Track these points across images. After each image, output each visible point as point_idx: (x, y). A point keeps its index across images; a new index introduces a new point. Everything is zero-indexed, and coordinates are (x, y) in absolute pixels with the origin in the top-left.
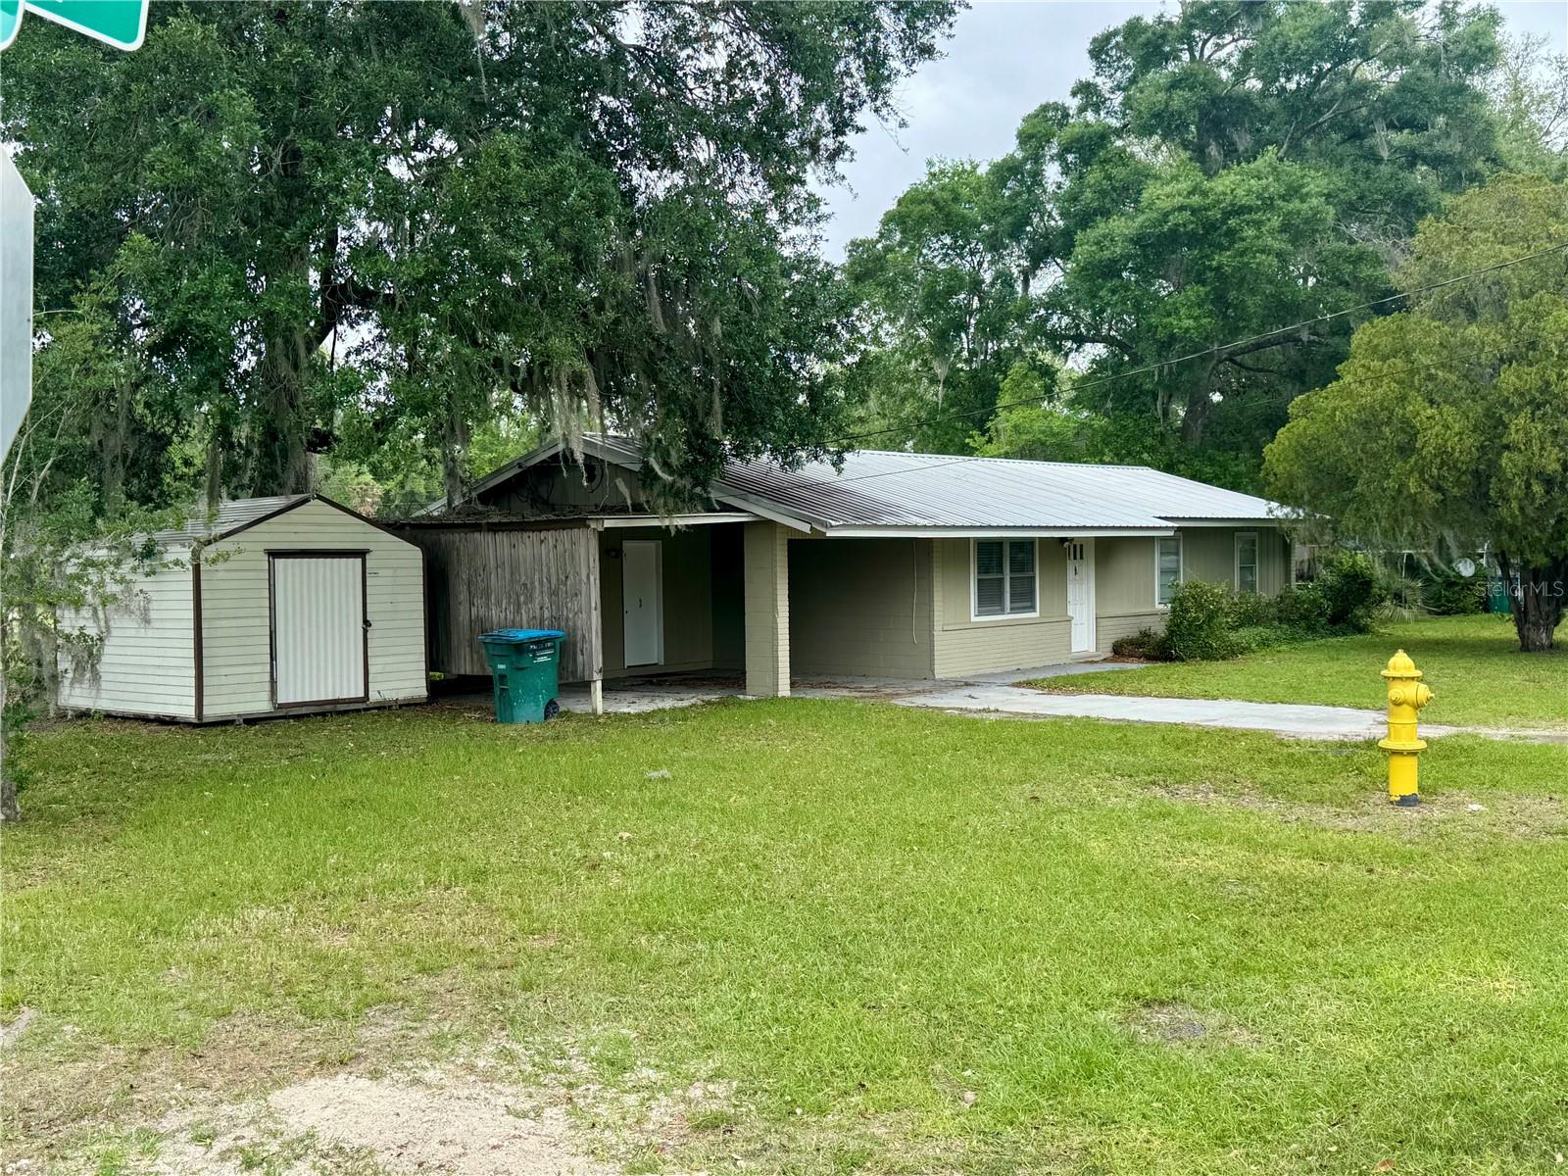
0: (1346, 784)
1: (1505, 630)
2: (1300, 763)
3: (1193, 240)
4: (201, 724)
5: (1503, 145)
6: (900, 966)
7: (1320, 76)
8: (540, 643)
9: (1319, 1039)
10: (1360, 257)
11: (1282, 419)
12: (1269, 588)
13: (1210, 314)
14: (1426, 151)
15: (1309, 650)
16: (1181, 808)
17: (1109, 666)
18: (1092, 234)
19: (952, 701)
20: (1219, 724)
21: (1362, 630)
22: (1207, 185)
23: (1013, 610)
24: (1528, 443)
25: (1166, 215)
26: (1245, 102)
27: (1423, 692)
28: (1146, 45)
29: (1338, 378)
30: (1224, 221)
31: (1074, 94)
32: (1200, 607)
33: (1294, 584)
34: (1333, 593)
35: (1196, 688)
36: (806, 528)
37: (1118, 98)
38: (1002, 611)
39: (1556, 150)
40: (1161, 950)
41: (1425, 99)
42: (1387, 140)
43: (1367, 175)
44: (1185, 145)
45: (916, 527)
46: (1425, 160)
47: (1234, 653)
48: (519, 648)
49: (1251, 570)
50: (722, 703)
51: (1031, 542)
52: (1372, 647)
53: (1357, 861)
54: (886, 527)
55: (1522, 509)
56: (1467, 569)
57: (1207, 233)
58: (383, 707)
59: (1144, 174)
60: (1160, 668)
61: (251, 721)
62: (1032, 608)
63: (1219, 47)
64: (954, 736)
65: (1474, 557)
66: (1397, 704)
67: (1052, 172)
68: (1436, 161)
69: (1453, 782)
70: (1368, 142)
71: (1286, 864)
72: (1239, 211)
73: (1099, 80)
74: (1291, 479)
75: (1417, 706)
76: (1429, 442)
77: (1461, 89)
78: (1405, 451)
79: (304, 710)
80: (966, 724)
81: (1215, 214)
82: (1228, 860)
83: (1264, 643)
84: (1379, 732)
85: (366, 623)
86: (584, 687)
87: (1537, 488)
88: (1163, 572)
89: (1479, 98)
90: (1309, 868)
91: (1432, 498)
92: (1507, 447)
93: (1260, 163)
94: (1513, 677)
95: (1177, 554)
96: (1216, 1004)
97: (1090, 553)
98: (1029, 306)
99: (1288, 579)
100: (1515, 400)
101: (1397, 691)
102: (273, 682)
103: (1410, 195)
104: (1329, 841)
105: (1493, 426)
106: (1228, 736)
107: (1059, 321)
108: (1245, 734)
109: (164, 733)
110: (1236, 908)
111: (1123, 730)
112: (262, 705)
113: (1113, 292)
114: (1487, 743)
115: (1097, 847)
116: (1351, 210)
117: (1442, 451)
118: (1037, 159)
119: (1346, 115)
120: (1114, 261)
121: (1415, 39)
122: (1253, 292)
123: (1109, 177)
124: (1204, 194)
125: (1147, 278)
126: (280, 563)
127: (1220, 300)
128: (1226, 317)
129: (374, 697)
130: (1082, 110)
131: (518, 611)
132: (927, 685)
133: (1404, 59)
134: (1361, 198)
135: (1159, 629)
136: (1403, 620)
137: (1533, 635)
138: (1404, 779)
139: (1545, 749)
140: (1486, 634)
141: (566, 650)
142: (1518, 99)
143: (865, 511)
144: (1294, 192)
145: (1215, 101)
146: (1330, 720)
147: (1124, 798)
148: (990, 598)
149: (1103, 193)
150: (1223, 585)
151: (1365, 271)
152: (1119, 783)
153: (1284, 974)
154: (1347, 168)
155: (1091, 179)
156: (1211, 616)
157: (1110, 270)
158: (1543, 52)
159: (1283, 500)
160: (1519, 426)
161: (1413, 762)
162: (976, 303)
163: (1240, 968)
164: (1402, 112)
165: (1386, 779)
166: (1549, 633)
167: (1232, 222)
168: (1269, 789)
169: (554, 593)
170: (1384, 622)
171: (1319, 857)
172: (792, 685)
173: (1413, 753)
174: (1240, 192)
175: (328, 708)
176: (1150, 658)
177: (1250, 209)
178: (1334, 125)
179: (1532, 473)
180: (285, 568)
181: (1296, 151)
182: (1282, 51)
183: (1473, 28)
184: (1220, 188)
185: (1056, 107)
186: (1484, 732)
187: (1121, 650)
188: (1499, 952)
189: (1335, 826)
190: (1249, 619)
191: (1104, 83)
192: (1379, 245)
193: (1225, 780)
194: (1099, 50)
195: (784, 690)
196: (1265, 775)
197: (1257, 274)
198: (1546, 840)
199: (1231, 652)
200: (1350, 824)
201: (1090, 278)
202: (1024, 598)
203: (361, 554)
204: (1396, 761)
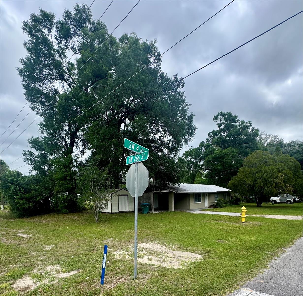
0: (237, 221)
1: (256, 205)
2: (232, 218)
3: (220, 158)
4: (112, 213)
5: (258, 146)
6: (193, 236)
7: (236, 137)
8: (147, 205)
9: (235, 242)
10: (240, 160)
11: (230, 180)
12: (228, 200)
13: (222, 167)
14: (249, 146)
15: (232, 207)
16: (219, 223)
17: (209, 208)
18: (207, 157)
19: (192, 212)
20: (223, 214)
21: (239, 204)
22: (222, 151)
23: (199, 202)
24: (259, 183)
25: (217, 155)
26: (227, 140)
27: (246, 211)
28: (215, 134)
29: (237, 175)
30: (224, 156)
31: (206, 140)
32: (220, 201)
33: (231, 199)
34: (235, 200)
35: (220, 211)
36: (176, 192)
37: (211, 140)
39: (265, 145)
40: (219, 235)
41: (249, 140)
42: (244, 145)
43: (241, 149)
44: (219, 146)
45: (188, 192)
46: (249, 148)
47: (224, 207)
48: (145, 206)
49: (226, 197)
50: (166, 212)
52: (240, 206)
53: (238, 228)
54: (185, 192)
55: (258, 190)
56: (251, 197)
57: (222, 157)
58: (130, 212)
59: (214, 150)
60: (215, 209)
61: (117, 213)
62: (201, 202)
63: (224, 134)
64: (193, 215)
65: (252, 196)
66: (243, 212)
67: (203, 149)
68: (250, 148)
69: (249, 220)
70: (242, 145)
71: (231, 228)
72: (226, 154)
73: (209, 138)
74: (231, 187)
75: (245, 212)
76: (247, 182)
77: (254, 139)
78: (244, 184)
79: (122, 212)
80: (195, 214)
82: (224, 228)
83: (227, 206)
84: (241, 215)
85: (128, 203)
86: (152, 210)
87: (260, 188)
88: (216, 197)
89: (256, 140)
90: (233, 228)
91: (247, 189)
92: (257, 183)
93: (229, 149)
94: (256, 210)
95: (217, 195)
96: (225, 240)
97: (207, 195)
98: (200, 165)
99: (230, 198)
100: (258, 177)
101: (243, 211)
102: (119, 209)
103: (247, 152)
104: (235, 226)
105: (255, 180)
106: (224, 216)
107: (203, 167)
108: (226, 215)
109: (108, 214)
110: (226, 232)
111: (212, 215)
112: (118, 211)
113: (210, 164)
114: (253, 216)
115: (211, 226)
116: (239, 154)
117: (248, 184)
118: (202, 148)
119: (239, 142)
120: (210, 160)
121: (248, 133)
122: (227, 164)
123: (210, 150)
124: (222, 152)
125: (214, 162)
126: (119, 196)
127: (223, 165)
128: (223, 167)
129: (129, 211)
130: (207, 142)
131: (144, 201)
132: (189, 210)
133: (246, 135)
134: (240, 152)
135: (215, 204)
136: (243, 203)
137: (259, 205)
138: (243, 220)
139: (259, 217)
140: (253, 205)
141: (150, 206)
142: (260, 139)
143: (183, 190)
144: (233, 152)
145: (223, 141)
146: (235, 214)
147: (213, 222)
148: (196, 201)
149: (209, 152)
150: (223, 199)
151: (241, 161)
152: (212, 220)
153: (231, 237)
154: (239, 149)
155: (208, 150)
156: (221, 203)
157: (210, 161)
158: (264, 133)
159: (230, 189)
160: (258, 181)
161: (244, 218)
162: (193, 165)
163: (227, 237)
164: (246, 141)
165: (241, 220)
166: (261, 205)
167: (225, 156)
168: (228, 221)
169: (148, 199)
170: (241, 204)
171: (234, 227)
172: (174, 210)
173: (244, 217)
174: (227, 152)
176: (214, 207)
177: (227, 154)
178: (238, 143)
179: (259, 186)
181: (233, 147)
182: (232, 135)
183: (255, 131)
184: (224, 152)
185: (204, 142)
186: (252, 215)
187: (211, 206)
188: (253, 236)
189: (236, 224)
190: (226, 203)
191: (210, 139)
192: (242, 158)
193: (224, 220)
194: (209, 134)
195: (173, 211)
196: (228, 219)
197: (228, 162)
198: (258, 226)
199: (223, 207)
200: (238, 224)
201: (207, 162)
202: (200, 201)
203: (127, 195)
204: (243, 218)
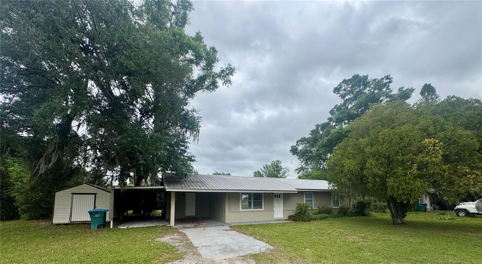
23: (255, 208)
38: (251, 209)
49: (337, 201)
51: (261, 194)
62: (261, 208)
79: (78, 223)
81: (343, 133)
85: (95, 207)
88: (307, 201)
95: (312, 197)
97: (282, 196)
102: (70, 218)
112: (67, 221)
126: (74, 195)
132: (223, 224)
137: (396, 220)
150: (314, 205)
166: (401, 220)
175: (84, 222)
180: (76, 197)
187: (290, 218)
202: (258, 206)
203: (95, 194)
